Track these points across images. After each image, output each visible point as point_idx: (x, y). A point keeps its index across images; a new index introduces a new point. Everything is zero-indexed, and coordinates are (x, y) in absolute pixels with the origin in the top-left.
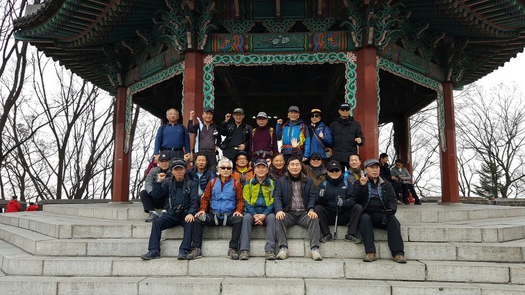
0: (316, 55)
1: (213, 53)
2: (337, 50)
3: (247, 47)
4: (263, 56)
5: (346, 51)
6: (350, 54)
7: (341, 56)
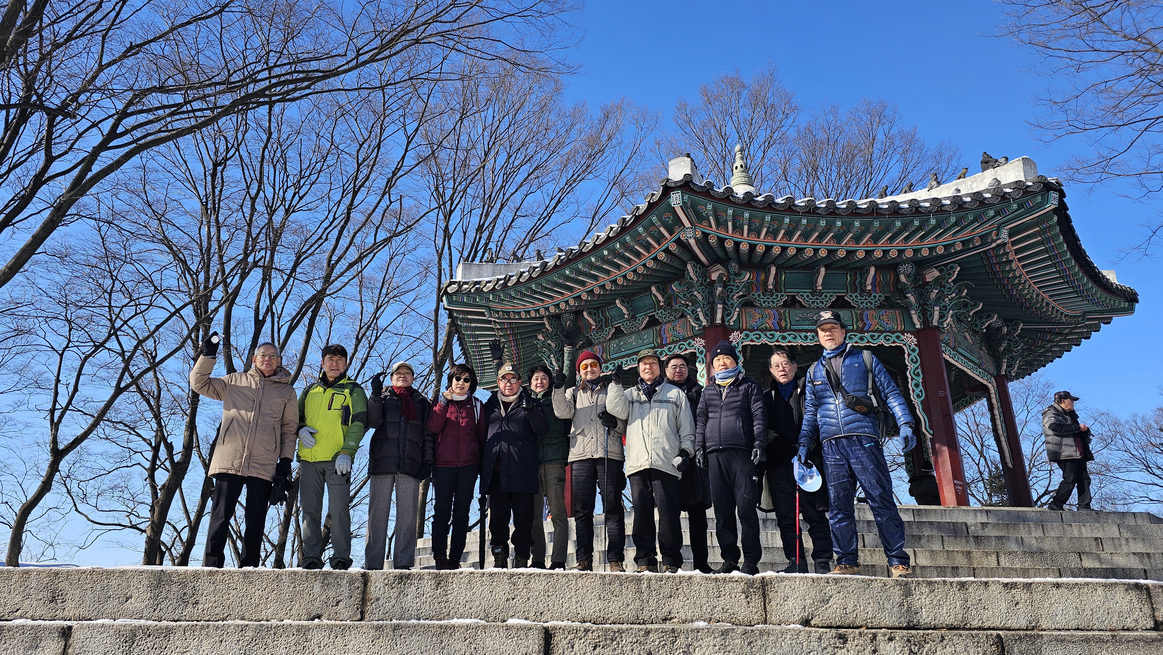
4: (803, 334)
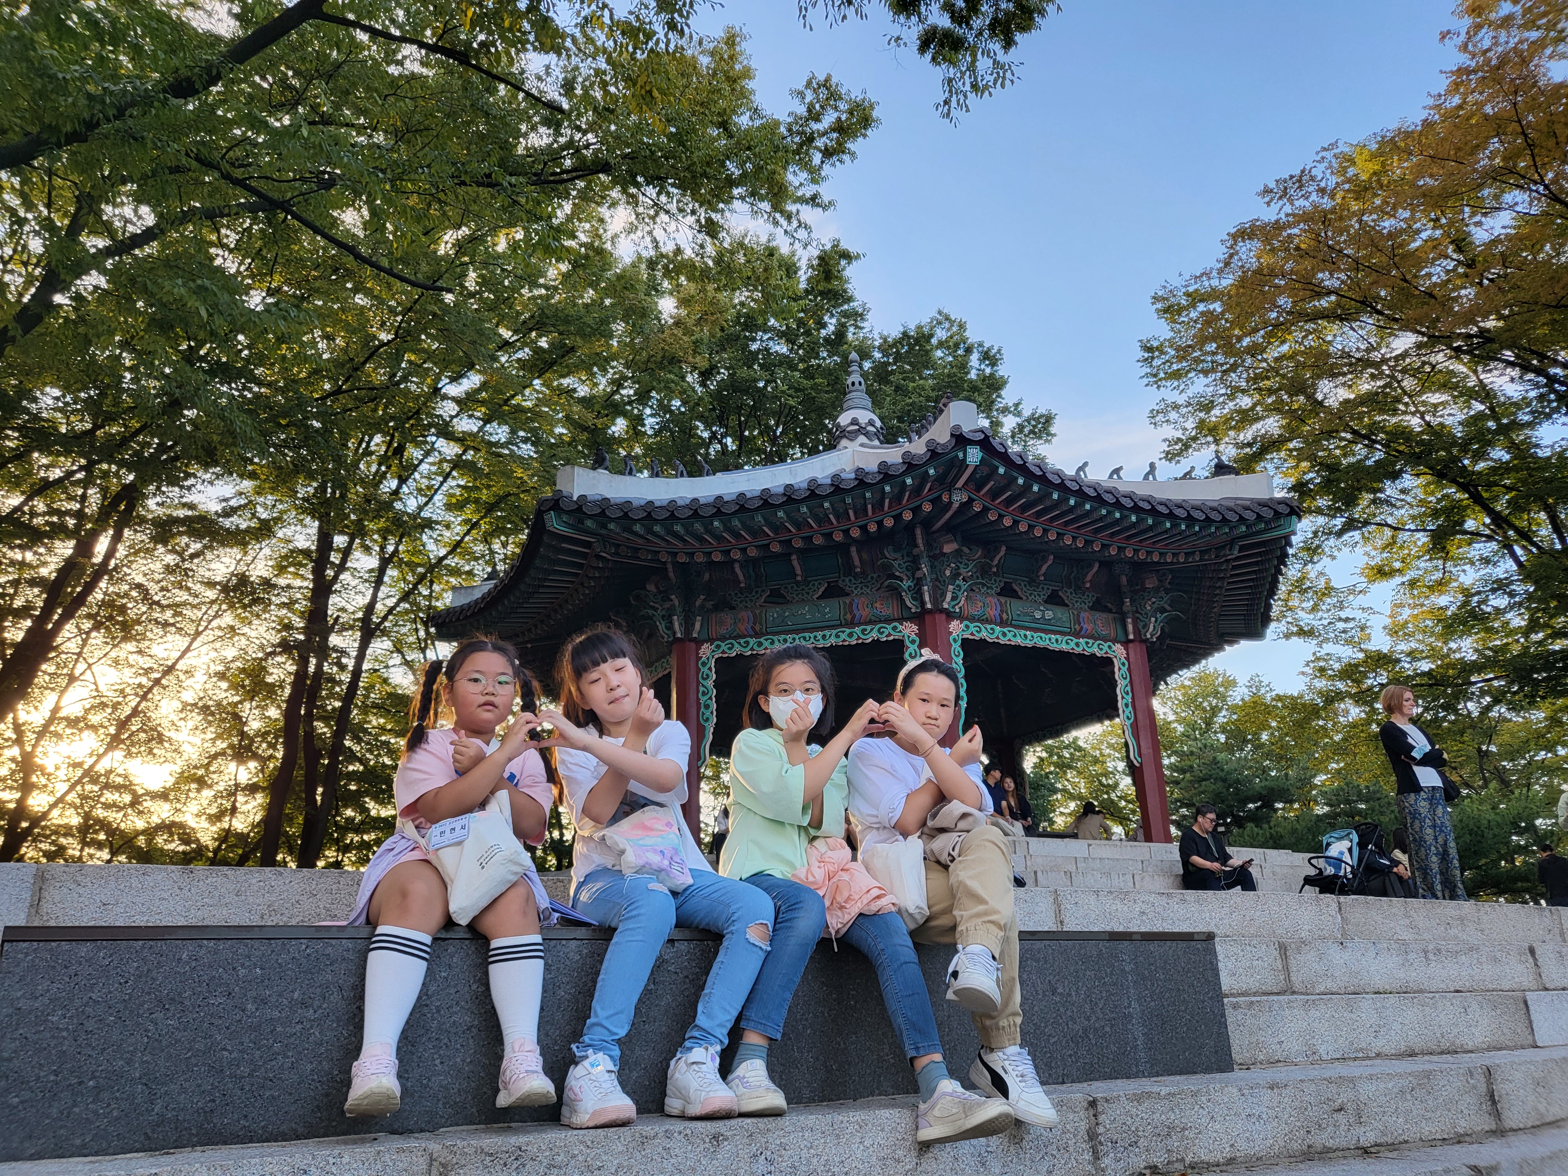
0: (857, 630)
1: (711, 641)
2: (888, 621)
3: (757, 627)
5: (901, 620)
6: (908, 624)
7: (895, 628)
